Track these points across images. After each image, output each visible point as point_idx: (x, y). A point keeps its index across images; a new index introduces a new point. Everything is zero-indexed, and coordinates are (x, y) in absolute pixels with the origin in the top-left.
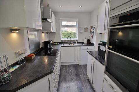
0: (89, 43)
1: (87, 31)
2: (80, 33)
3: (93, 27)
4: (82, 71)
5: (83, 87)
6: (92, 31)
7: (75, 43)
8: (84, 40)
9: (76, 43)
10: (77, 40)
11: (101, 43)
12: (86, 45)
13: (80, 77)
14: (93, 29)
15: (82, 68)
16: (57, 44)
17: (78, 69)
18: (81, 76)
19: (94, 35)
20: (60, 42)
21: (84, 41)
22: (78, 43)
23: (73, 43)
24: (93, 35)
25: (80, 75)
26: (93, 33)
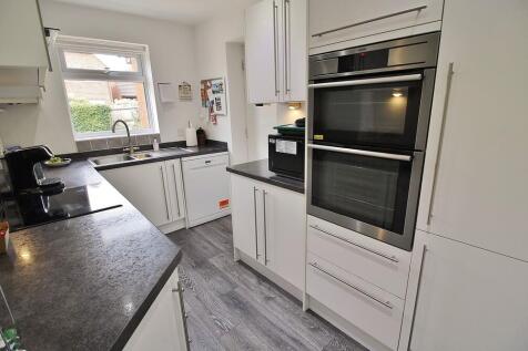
0: (206, 144)
1: (190, 99)
2: (163, 107)
3: (213, 83)
4: (206, 244)
5: (236, 290)
6: (212, 97)
7: (151, 148)
8: (182, 132)
9: (156, 147)
10: (157, 137)
11: (276, 132)
12: (196, 150)
13: (212, 267)
14: (215, 89)
15: (203, 234)
16: (59, 161)
17: (190, 246)
18: (215, 261)
19: (223, 112)
20: (74, 150)
21: (184, 135)
22: (163, 146)
23: (143, 148)
24: (216, 112)
25: (210, 260)
26: (218, 104)
